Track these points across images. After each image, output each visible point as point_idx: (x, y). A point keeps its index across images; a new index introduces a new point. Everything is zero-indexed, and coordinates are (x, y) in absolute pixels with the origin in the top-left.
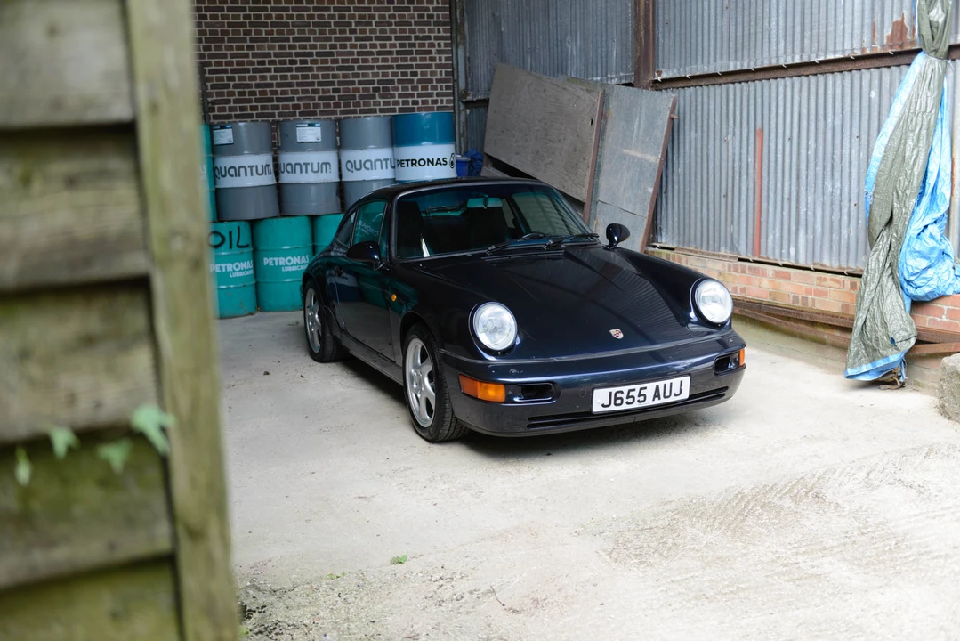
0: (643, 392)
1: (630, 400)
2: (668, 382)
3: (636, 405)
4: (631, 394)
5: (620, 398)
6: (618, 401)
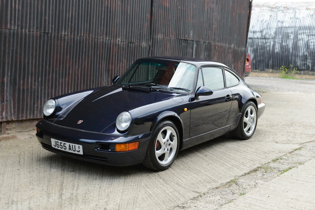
0: (65, 145)
2: (74, 145)
3: (63, 149)
4: (61, 144)
5: (58, 145)
6: (58, 146)
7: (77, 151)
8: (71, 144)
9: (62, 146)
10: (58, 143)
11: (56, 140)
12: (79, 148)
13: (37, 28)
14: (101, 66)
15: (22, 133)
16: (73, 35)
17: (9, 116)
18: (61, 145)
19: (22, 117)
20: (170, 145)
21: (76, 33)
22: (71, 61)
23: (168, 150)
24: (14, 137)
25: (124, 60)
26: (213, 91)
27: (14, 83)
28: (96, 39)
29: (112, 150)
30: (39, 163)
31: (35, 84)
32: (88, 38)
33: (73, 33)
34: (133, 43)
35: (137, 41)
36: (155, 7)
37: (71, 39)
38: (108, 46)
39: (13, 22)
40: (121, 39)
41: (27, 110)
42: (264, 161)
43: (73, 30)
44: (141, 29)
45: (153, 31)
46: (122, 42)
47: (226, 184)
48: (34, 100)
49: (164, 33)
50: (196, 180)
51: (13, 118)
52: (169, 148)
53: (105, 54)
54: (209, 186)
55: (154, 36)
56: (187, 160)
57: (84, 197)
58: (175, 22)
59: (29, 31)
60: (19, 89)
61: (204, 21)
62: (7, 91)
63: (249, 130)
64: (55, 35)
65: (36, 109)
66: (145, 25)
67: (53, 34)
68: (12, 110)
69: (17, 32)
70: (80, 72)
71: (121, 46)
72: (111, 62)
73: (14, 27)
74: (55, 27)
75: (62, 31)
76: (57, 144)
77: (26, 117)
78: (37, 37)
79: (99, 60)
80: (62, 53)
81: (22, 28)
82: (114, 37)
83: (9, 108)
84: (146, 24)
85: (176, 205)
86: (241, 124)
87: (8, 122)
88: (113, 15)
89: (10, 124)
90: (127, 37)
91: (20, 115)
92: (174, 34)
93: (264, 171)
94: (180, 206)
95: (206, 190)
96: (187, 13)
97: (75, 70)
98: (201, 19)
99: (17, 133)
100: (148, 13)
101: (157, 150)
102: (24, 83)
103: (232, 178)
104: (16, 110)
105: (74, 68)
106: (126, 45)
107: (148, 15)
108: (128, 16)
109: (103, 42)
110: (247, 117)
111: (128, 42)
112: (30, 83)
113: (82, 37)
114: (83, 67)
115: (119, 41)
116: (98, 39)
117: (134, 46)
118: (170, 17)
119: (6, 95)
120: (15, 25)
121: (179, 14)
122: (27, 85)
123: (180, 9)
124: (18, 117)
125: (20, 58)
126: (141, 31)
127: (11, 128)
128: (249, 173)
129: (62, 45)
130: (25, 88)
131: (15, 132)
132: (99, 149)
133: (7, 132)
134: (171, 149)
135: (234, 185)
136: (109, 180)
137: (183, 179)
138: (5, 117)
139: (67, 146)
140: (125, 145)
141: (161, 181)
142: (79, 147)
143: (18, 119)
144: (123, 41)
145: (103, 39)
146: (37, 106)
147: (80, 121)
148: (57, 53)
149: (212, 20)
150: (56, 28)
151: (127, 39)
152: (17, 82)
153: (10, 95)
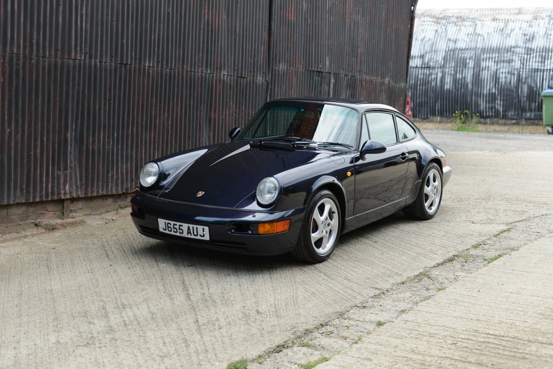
0: (181, 227)
1: (175, 230)
2: (195, 226)
3: (178, 234)
4: (175, 226)
5: (170, 227)
6: (170, 229)
7: (200, 235)
8: (191, 226)
9: (176, 228)
10: (169, 225)
11: (167, 221)
12: (204, 231)
13: (111, 56)
14: (200, 114)
15: (92, 216)
16: (160, 66)
17: (74, 191)
18: (174, 228)
19: (92, 192)
20: (329, 225)
21: (165, 64)
22: (158, 107)
23: (326, 231)
24: (82, 222)
25: (231, 103)
26: (386, 146)
27: (80, 141)
28: (193, 73)
29: (253, 232)
30: (136, 256)
31: (109, 142)
32: (181, 71)
33: (160, 64)
34: (244, 77)
35: (250, 74)
36: (274, 22)
37: (157, 73)
38: (209, 82)
39: (78, 48)
40: (228, 72)
41: (98, 182)
42: (461, 248)
43: (160, 60)
44: (255, 55)
45: (273, 59)
46: (229, 76)
47: (414, 278)
48: (108, 166)
49: (288, 62)
50: (370, 273)
51: (80, 194)
52: (328, 229)
53: (205, 95)
54: (391, 281)
55: (274, 67)
56: (351, 249)
57: (222, 298)
58: (304, 44)
59: (101, 62)
60: (88, 149)
61: (346, 42)
62: (71, 153)
63: (431, 205)
64: (135, 67)
65: (110, 180)
66: (261, 49)
67: (133, 66)
68: (78, 182)
69: (85, 64)
70: (170, 124)
71: (227, 82)
72: (213, 107)
73: (81, 57)
74: (136, 55)
75: (145, 62)
76: (168, 227)
77: (98, 192)
78: (111, 70)
79: (197, 104)
80: (145, 95)
81: (90, 58)
82: (218, 68)
83: (73, 178)
84: (263, 48)
85: (353, 304)
86: (421, 197)
87: (73, 200)
88: (215, 34)
89: (75, 202)
90: (236, 69)
91: (89, 190)
92: (302, 63)
93: (463, 260)
94: (358, 305)
95: (389, 286)
96: (321, 30)
97: (164, 121)
98: (342, 39)
99: (85, 217)
100: (265, 32)
101: (312, 233)
102: (94, 141)
103: (422, 270)
104: (84, 182)
105: (162, 117)
106: (234, 81)
107: (265, 34)
108: (237, 37)
109: (202, 76)
110: (428, 186)
111: (237, 77)
112: (102, 141)
113: (172, 70)
114: (175, 116)
115: (224, 75)
116: (195, 72)
117: (245, 82)
118: (296, 37)
119: (70, 159)
120: (81, 53)
121: (310, 32)
122: (98, 143)
123: (310, 24)
124: (86, 193)
125: (89, 103)
126: (256, 60)
127: (76, 209)
128: (442, 264)
129: (146, 82)
130: (96, 148)
131: (82, 215)
132: (233, 231)
133: (71, 215)
134: (331, 231)
135: (426, 279)
136: (248, 276)
137: (353, 273)
138: (68, 192)
139: (184, 230)
140: (271, 224)
141: (323, 275)
142: (203, 229)
143: (86, 196)
144: (231, 76)
145: (202, 72)
146: (112, 176)
147: (200, 192)
148: (139, 95)
149: (356, 40)
150: (138, 57)
151: (236, 72)
152: (85, 138)
153: (75, 159)
